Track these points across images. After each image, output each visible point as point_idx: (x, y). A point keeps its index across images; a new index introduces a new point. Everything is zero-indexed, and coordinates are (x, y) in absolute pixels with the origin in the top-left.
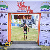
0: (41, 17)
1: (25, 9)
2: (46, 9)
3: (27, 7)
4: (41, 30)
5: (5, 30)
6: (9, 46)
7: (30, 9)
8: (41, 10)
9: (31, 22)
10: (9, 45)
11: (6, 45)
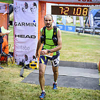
5: (31, 36)
6: (36, 69)
11: (30, 67)
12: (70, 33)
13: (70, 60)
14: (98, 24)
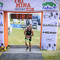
0: (43, 16)
1: (24, 7)
2: (49, 6)
3: (26, 4)
4: (43, 32)
7: (30, 7)
8: (43, 8)
9: (36, 23)
10: (5, 50)
12: (18, 29)
13: (23, 45)
14: (34, 23)
